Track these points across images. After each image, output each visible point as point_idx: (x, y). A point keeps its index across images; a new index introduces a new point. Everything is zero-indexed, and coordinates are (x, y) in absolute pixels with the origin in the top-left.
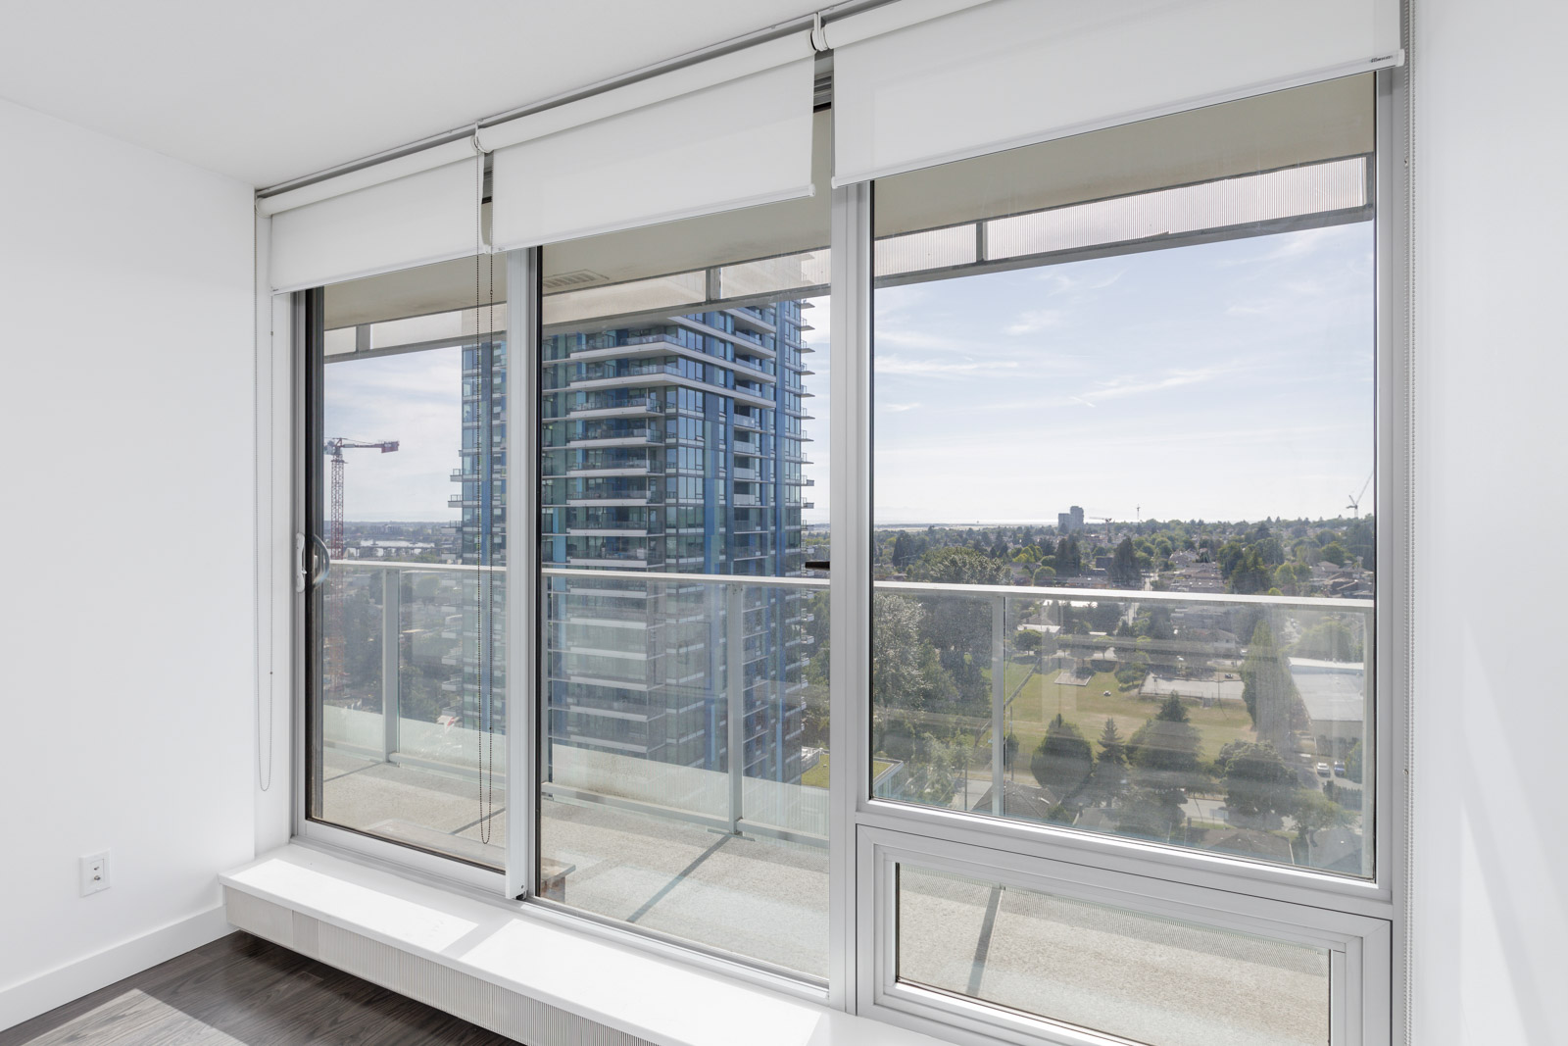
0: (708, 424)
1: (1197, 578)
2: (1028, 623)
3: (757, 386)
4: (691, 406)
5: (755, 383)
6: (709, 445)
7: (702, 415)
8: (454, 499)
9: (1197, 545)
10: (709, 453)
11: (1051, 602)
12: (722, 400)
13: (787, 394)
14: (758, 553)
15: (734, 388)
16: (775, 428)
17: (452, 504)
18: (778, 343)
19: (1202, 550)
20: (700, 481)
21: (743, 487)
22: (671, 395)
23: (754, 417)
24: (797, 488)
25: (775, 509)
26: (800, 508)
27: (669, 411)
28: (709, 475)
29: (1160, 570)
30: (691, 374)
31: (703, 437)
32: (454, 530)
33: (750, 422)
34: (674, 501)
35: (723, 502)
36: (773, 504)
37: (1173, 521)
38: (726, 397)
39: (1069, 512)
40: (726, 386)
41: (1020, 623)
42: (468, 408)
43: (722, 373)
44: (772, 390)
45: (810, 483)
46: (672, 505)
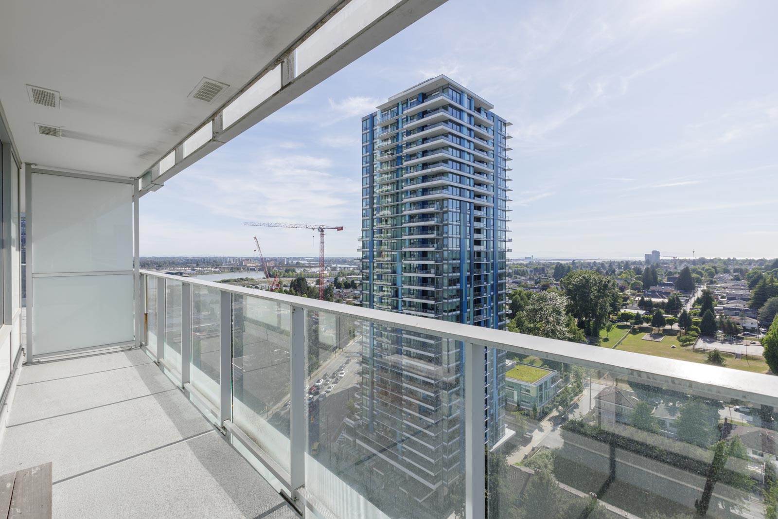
0: (462, 215)
1: (732, 289)
2: (626, 308)
3: (485, 197)
4: (454, 207)
6: (462, 224)
7: (459, 211)
8: (359, 248)
9: (732, 271)
10: (462, 227)
11: (640, 298)
12: (468, 204)
13: (499, 200)
14: (485, 272)
15: (474, 198)
16: (493, 216)
17: (358, 250)
18: (495, 177)
19: (735, 274)
20: (458, 240)
21: (478, 243)
22: (445, 203)
23: (483, 211)
24: (504, 243)
25: (493, 252)
26: (505, 251)
27: (444, 209)
28: (462, 237)
29: (707, 284)
30: (454, 193)
31: (460, 221)
32: (359, 261)
33: (481, 214)
34: (447, 249)
35: (469, 249)
36: (492, 250)
37: (716, 258)
38: (470, 203)
39: (651, 254)
40: (470, 198)
41: (622, 308)
42: (364, 212)
43: (468, 192)
44: (492, 199)
45: (510, 240)
46: (446, 250)
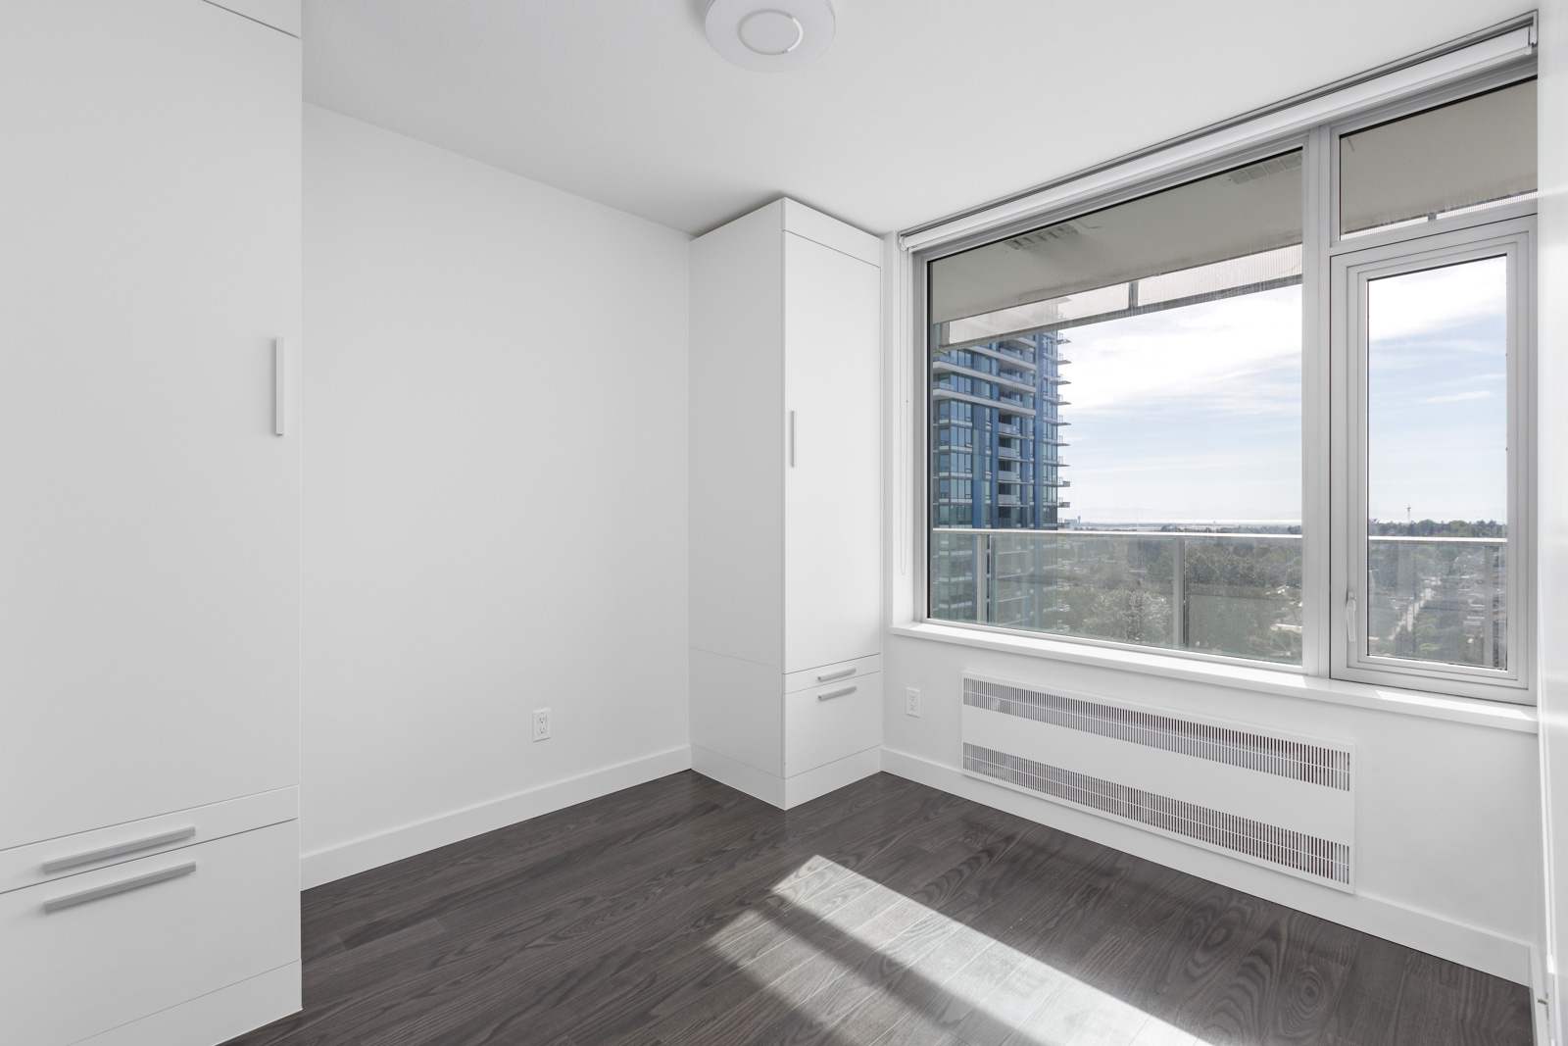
0: (976, 432)
3: (1018, 397)
4: (961, 417)
5: (1016, 394)
6: (976, 451)
7: (970, 424)
10: (976, 458)
12: (988, 411)
13: (1045, 403)
14: (1019, 548)
15: (998, 399)
16: (1034, 435)
18: (1037, 357)
20: (969, 483)
21: (1004, 489)
22: (943, 407)
23: (1015, 424)
24: (1054, 489)
25: (1034, 508)
26: (1056, 507)
27: (943, 422)
28: (976, 478)
29: (1443, 574)
31: (972, 443)
33: (1012, 430)
34: (946, 500)
35: (988, 502)
38: (991, 408)
40: (991, 398)
43: (988, 386)
44: (1031, 400)
45: (1066, 484)
46: (944, 504)
